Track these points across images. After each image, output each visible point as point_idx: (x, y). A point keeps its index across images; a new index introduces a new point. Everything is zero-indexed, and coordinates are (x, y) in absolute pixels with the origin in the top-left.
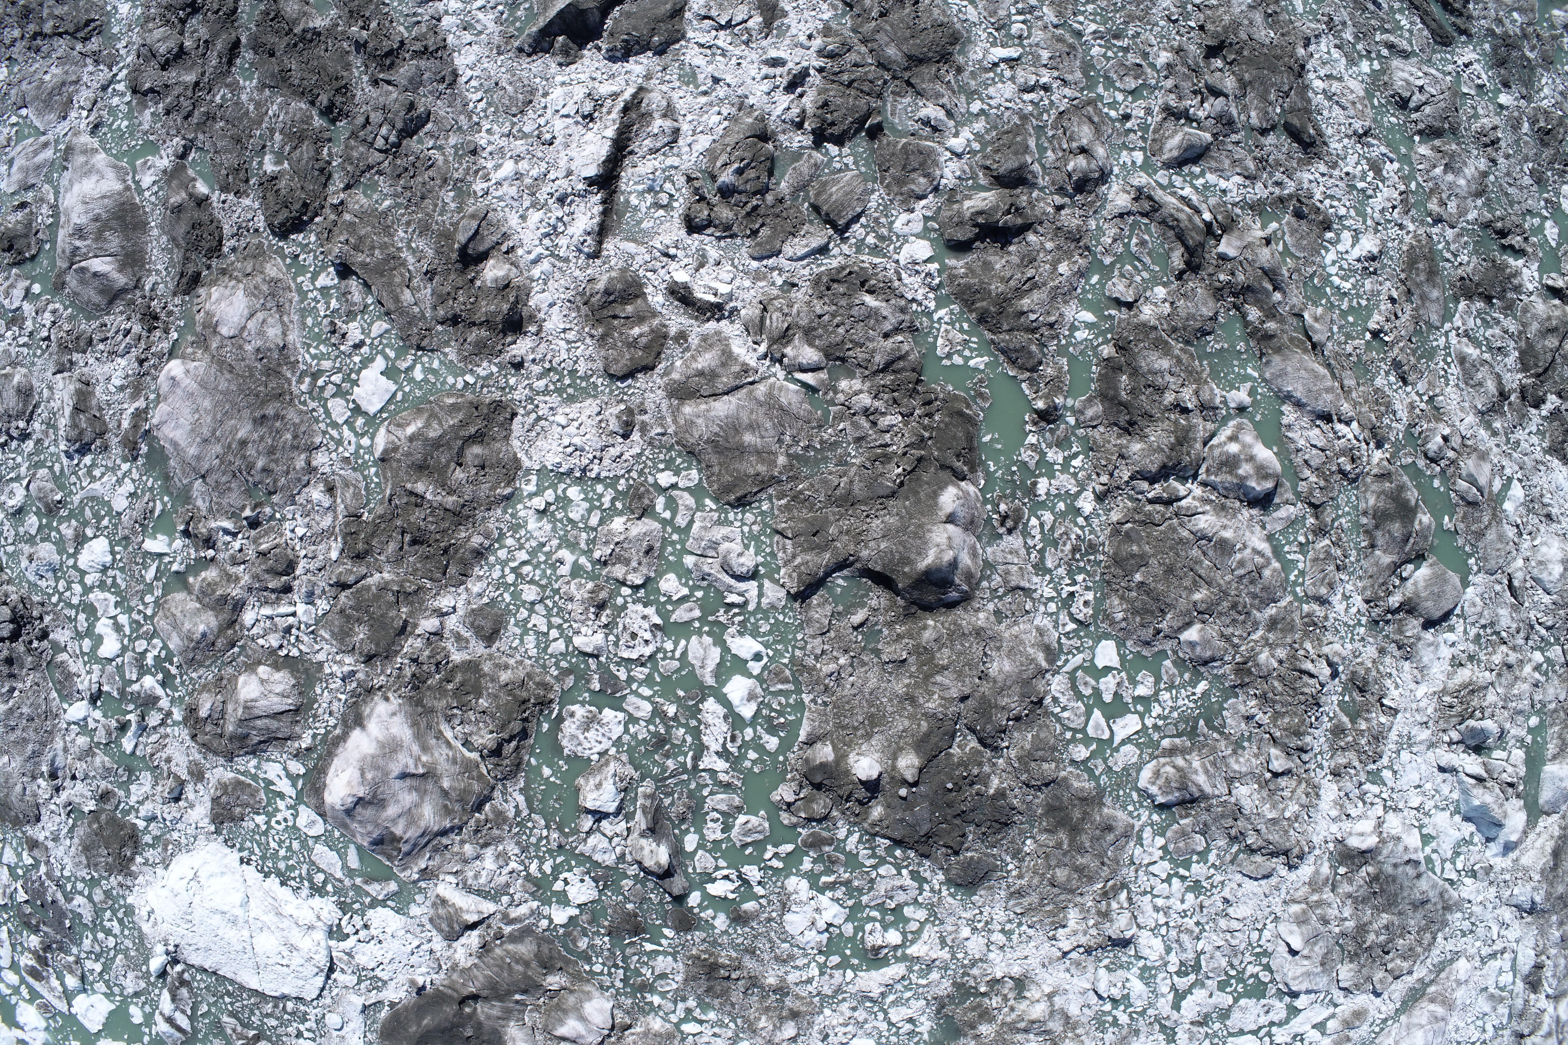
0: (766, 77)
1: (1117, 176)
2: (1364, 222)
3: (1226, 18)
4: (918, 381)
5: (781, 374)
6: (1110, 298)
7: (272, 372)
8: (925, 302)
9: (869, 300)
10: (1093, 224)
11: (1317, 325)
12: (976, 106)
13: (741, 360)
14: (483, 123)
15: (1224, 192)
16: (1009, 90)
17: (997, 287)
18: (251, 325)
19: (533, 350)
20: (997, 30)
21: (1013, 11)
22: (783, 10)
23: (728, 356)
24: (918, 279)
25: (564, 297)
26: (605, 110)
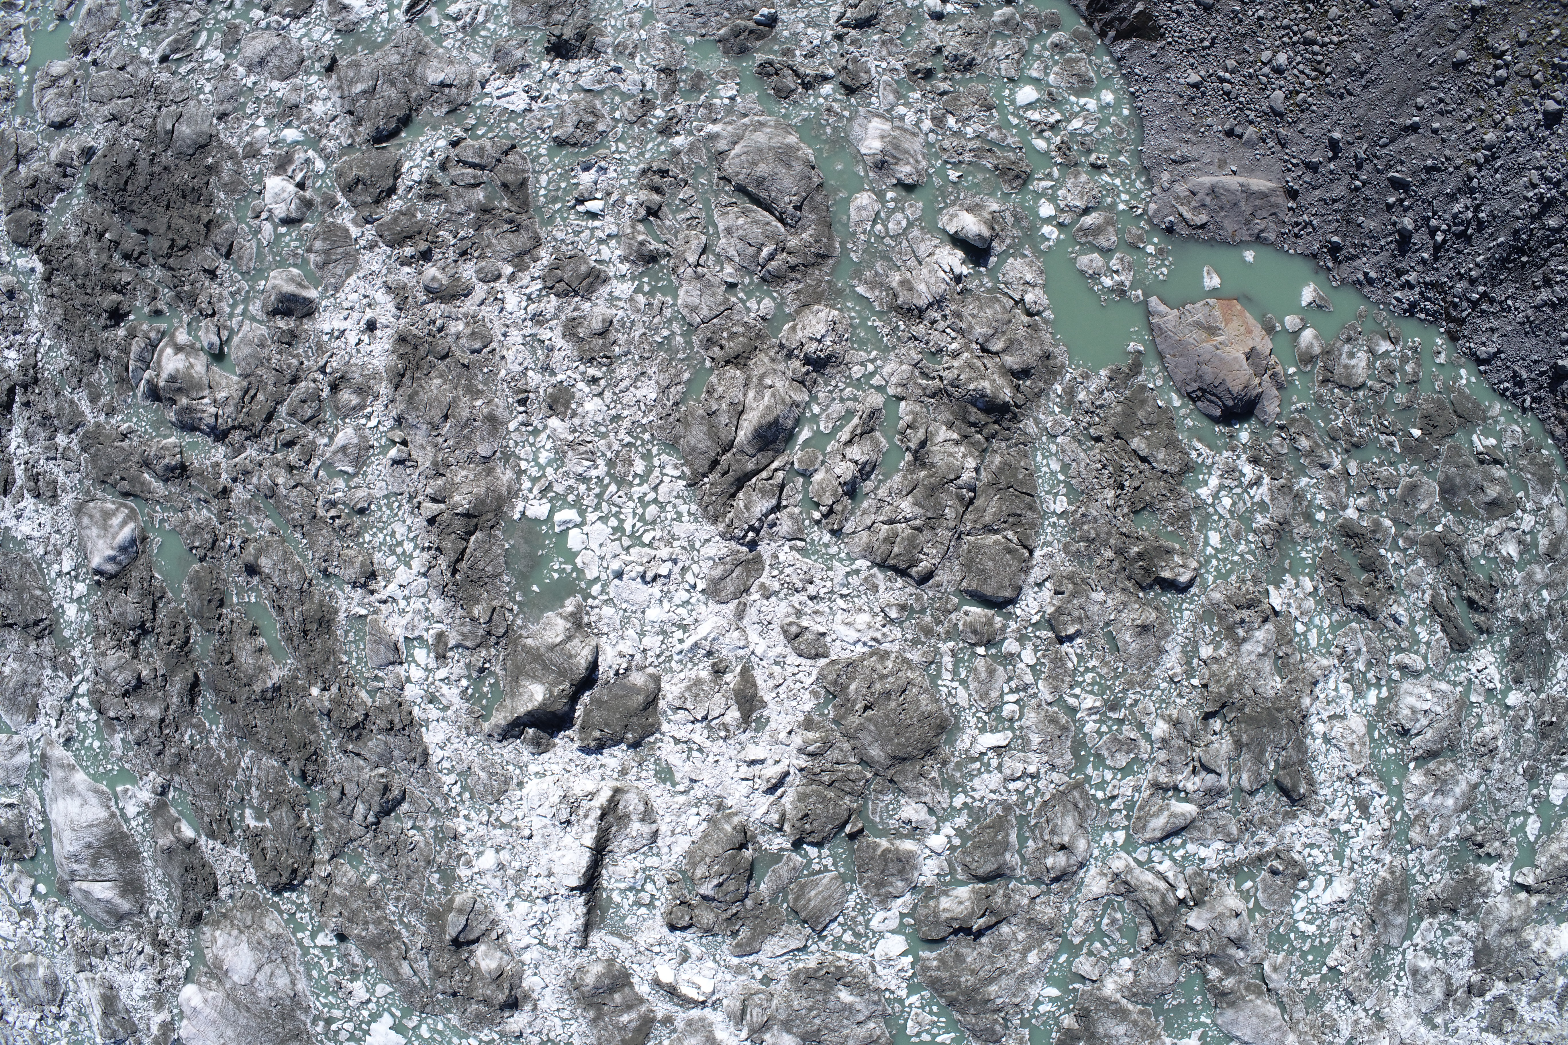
0: (744, 780)
1: (1096, 859)
2: (1341, 864)
3: (1233, 673)
6: (1075, 974)
7: (287, 1015)
9: (845, 996)
11: (1274, 976)
12: (959, 800)
13: (724, 1043)
14: (460, 808)
15: (1203, 860)
16: (994, 780)
17: (967, 980)
18: (260, 977)
19: (530, 1024)
21: (1006, 690)
22: (762, 702)
23: (712, 1043)
25: (556, 982)
26: (582, 813)
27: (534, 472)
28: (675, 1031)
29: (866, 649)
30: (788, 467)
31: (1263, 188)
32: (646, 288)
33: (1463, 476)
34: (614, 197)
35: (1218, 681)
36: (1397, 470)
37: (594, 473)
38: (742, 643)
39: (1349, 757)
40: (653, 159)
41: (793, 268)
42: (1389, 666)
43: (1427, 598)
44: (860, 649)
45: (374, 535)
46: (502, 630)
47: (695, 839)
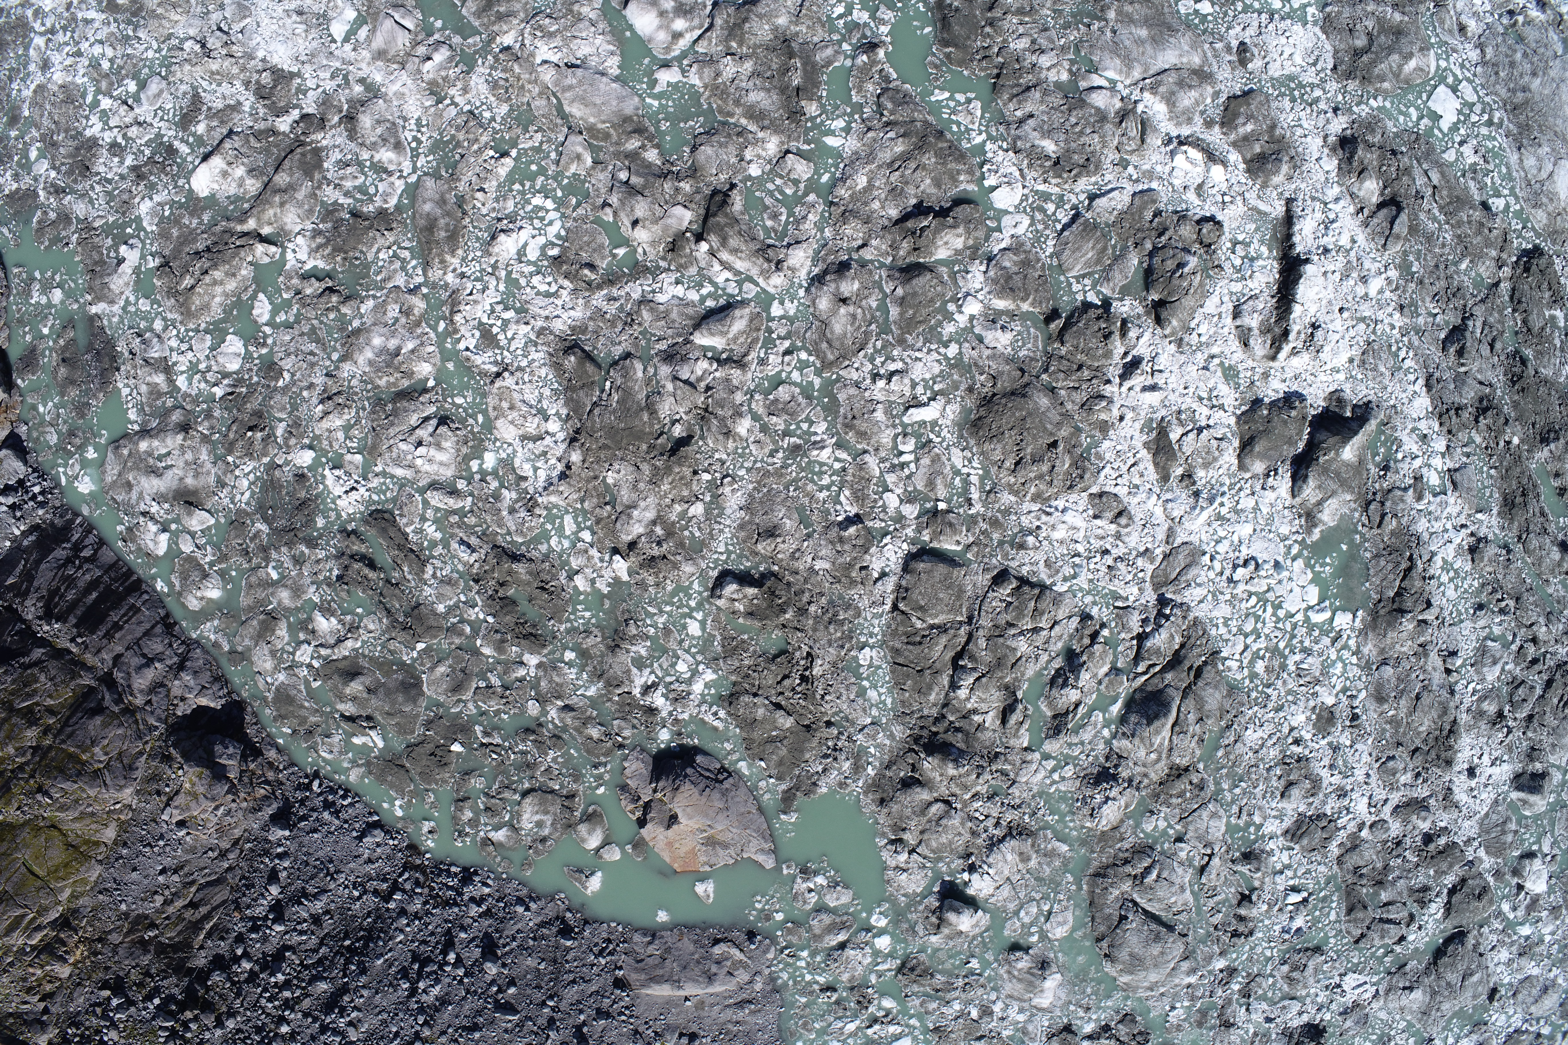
0: (1160, 371)
1: (801, 286)
3: (665, 487)
4: (998, 76)
5: (1120, 86)
6: (808, 160)
8: (995, 147)
9: (1050, 147)
10: (828, 233)
11: (579, 149)
12: (952, 350)
13: (1158, 98)
14: (1399, 337)
15: (677, 282)
16: (918, 372)
17: (929, 159)
19: (1328, 121)
20: (931, 441)
21: (912, 465)
22: (1149, 449)
23: (1170, 100)
24: (1001, 171)
25: (1310, 165)
26: (1303, 336)
27: (1346, 654)
28: (1202, 113)
29: (1054, 503)
30: (1132, 676)
31: (657, 987)
32: (1252, 829)
33: (393, 703)
34: (1277, 908)
35: (682, 478)
36: (477, 707)
37: (1298, 657)
38: (1170, 505)
39: (515, 395)
40: (1243, 945)
41: (1126, 862)
42: (471, 494)
43: (429, 570)
44: (1060, 503)
45: (1471, 586)
46: (1372, 507)
47: (1201, 310)
